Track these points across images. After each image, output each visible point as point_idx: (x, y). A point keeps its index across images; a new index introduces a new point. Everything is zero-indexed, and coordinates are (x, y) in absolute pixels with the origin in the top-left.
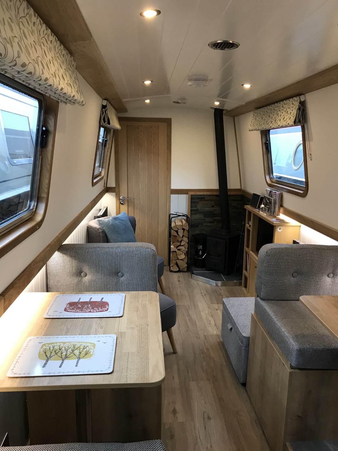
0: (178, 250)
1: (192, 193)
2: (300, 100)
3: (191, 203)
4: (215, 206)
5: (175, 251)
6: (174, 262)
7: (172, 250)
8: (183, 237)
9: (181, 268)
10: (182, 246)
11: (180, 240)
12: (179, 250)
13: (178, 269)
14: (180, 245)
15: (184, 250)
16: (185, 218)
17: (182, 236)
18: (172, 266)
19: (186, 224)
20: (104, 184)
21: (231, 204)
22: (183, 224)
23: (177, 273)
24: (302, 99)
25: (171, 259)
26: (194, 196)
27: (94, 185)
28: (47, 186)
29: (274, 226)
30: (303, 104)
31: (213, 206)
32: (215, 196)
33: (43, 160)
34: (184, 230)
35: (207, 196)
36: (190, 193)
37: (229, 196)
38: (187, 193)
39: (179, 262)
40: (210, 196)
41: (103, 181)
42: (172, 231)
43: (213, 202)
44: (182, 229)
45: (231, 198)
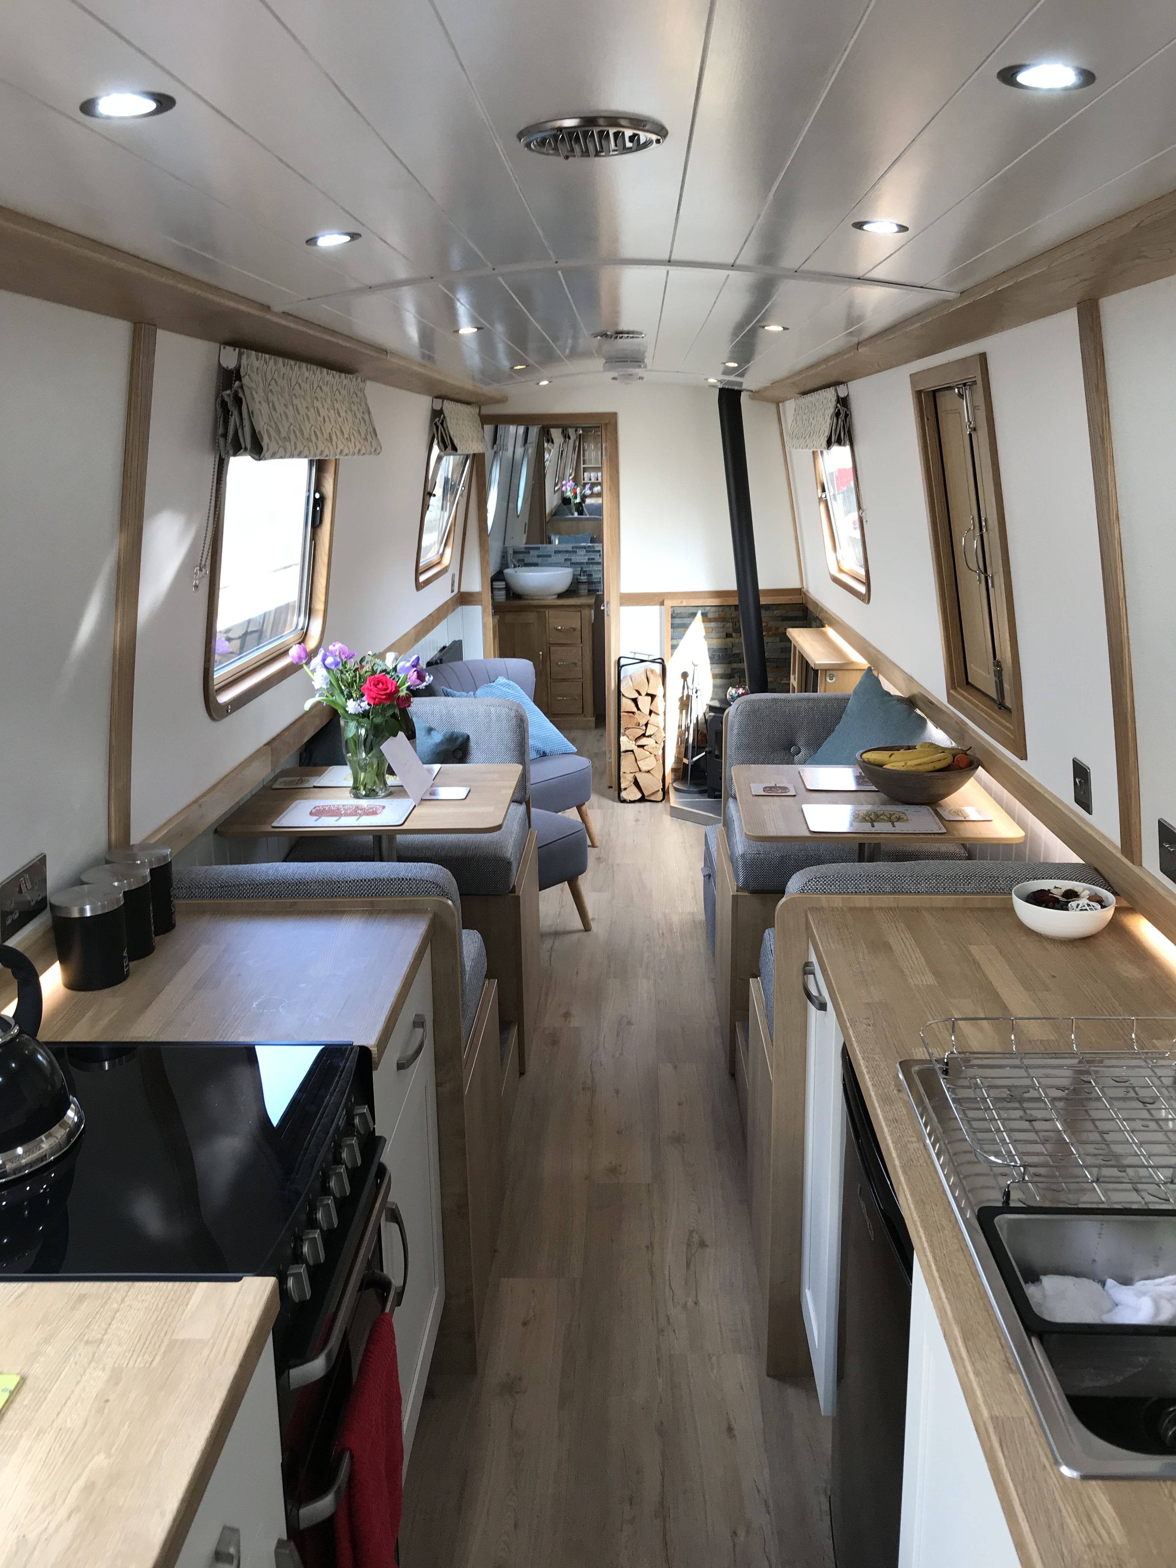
0: (639, 746)
1: (676, 603)
2: (838, 396)
3: (673, 626)
4: (734, 634)
5: (632, 751)
6: (630, 777)
7: (623, 749)
8: (650, 714)
9: (646, 794)
10: (650, 736)
11: (643, 722)
13: (639, 796)
14: (644, 735)
15: (653, 748)
16: (657, 668)
17: (647, 712)
18: (625, 789)
19: (656, 681)
20: (453, 585)
21: (777, 629)
22: (651, 681)
23: (637, 805)
24: (842, 392)
25: (622, 770)
26: (678, 611)
27: (423, 587)
28: (324, 591)
29: (818, 670)
30: (843, 402)
31: (728, 636)
32: (733, 609)
33: (317, 547)
34: (653, 697)
35: (713, 609)
36: (669, 603)
37: (768, 607)
38: (662, 604)
39: (642, 778)
40: (721, 609)
41: (446, 579)
42: (623, 700)
43: (730, 625)
44: (647, 695)
45: (776, 613)
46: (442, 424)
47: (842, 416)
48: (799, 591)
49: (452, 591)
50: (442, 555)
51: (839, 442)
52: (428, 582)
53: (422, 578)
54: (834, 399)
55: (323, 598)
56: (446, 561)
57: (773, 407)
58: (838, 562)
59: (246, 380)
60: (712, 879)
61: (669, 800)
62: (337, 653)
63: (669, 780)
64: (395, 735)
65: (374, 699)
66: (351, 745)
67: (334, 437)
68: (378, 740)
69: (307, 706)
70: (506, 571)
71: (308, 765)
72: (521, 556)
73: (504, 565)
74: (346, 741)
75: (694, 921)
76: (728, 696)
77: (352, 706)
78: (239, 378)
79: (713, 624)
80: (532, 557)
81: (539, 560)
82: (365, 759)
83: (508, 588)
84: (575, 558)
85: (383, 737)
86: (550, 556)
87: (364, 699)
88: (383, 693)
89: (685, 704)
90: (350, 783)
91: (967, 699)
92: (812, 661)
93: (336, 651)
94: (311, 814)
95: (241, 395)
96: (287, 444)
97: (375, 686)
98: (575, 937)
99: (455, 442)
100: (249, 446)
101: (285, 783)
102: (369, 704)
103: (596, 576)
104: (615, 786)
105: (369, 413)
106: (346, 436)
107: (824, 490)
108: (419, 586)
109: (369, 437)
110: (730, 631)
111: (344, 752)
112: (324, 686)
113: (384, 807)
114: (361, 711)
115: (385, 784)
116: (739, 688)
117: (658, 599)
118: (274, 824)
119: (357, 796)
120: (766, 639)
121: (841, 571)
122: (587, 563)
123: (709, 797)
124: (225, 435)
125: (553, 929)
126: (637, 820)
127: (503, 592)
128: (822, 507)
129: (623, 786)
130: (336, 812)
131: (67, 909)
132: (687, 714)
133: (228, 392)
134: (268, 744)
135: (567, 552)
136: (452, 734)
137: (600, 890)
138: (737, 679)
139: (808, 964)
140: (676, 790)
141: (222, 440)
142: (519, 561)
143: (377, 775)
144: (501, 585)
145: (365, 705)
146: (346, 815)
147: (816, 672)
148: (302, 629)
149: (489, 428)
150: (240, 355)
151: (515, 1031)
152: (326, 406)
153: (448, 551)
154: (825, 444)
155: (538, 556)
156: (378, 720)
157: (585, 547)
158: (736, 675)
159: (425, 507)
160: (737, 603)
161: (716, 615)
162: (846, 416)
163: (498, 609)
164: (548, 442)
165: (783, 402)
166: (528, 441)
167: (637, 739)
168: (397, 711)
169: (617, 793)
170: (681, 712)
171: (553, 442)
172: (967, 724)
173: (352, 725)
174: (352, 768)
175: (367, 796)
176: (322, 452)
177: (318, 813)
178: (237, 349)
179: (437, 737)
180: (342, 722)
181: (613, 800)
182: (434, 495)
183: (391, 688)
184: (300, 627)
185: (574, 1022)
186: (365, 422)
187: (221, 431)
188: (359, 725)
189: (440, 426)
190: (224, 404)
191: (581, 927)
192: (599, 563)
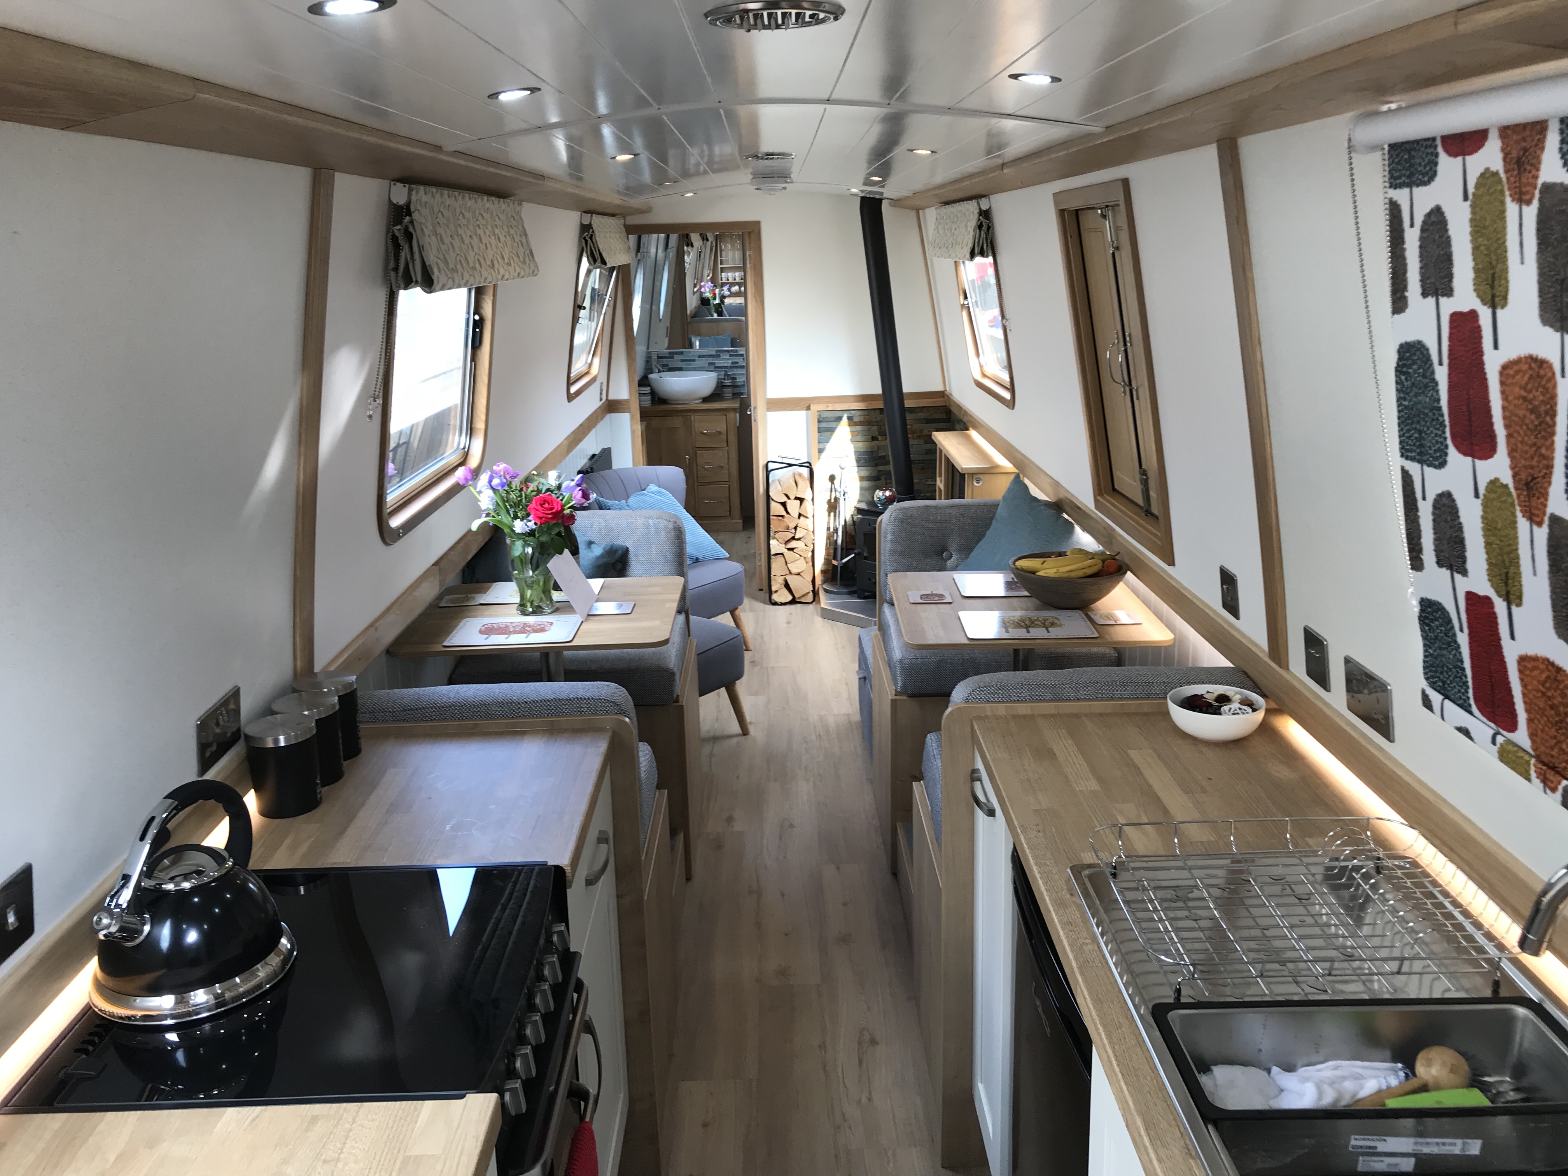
0: (789, 549)
1: (821, 407)
2: (980, 209)
3: (820, 430)
4: (879, 437)
5: (782, 554)
6: (781, 580)
7: (773, 552)
8: (799, 518)
9: (797, 596)
10: (799, 539)
11: (792, 525)
12: (791, 549)
13: (790, 598)
14: (793, 538)
15: (802, 551)
16: (805, 472)
17: (797, 516)
18: (776, 592)
19: (804, 484)
20: (601, 394)
21: (922, 431)
22: (799, 485)
23: (788, 607)
24: (984, 204)
25: (773, 573)
26: (825, 415)
27: (574, 398)
28: (484, 410)
29: (964, 475)
30: (986, 214)
31: (874, 439)
32: (878, 412)
33: (477, 368)
34: (801, 500)
35: (859, 413)
36: (815, 408)
37: (912, 410)
38: (808, 408)
39: (793, 581)
40: (866, 412)
41: (594, 390)
42: (773, 504)
43: (875, 428)
44: (796, 498)
45: (921, 415)
46: (591, 238)
47: (985, 228)
48: (942, 394)
49: (601, 400)
50: (590, 365)
51: (982, 254)
52: (579, 392)
53: (573, 389)
54: (977, 211)
55: (483, 417)
56: (595, 371)
57: (914, 212)
58: (981, 367)
59: (415, 216)
60: (867, 681)
61: (819, 602)
62: (502, 473)
63: (818, 581)
64: (561, 553)
65: (541, 518)
66: (517, 563)
67: (496, 263)
68: (545, 557)
69: (475, 526)
70: (651, 376)
71: (471, 582)
72: (665, 361)
73: (649, 370)
74: (513, 561)
75: (850, 722)
76: (875, 499)
77: (519, 526)
78: (409, 213)
79: (859, 428)
80: (676, 362)
81: (683, 365)
82: (532, 577)
83: (653, 393)
84: (719, 363)
85: (549, 554)
86: (694, 360)
87: (530, 518)
88: (549, 512)
89: (833, 506)
90: (517, 600)
91: (1115, 506)
92: (959, 465)
93: (500, 471)
94: (481, 632)
95: (411, 230)
96: (455, 275)
97: (541, 505)
98: (735, 740)
99: (604, 255)
100: (419, 279)
101: (452, 601)
102: (536, 524)
103: (741, 380)
104: (765, 587)
105: (526, 235)
106: (507, 260)
107: (966, 298)
108: (570, 397)
109: (527, 260)
110: (876, 434)
111: (510, 569)
112: (491, 507)
113: (551, 624)
114: (527, 530)
115: (551, 600)
116: (885, 490)
117: (805, 404)
118: (445, 644)
119: (524, 613)
120: (911, 442)
121: (984, 375)
122: (731, 367)
123: (859, 598)
124: (396, 269)
125: (712, 734)
126: (789, 623)
127: (649, 398)
128: (965, 314)
129: (774, 589)
130: (504, 630)
131: (262, 739)
132: (835, 516)
133: (399, 227)
134: (436, 564)
135: (711, 356)
136: (612, 546)
137: (756, 694)
138: (883, 481)
139: (975, 771)
140: (826, 591)
141: (393, 274)
142: (664, 365)
143: (544, 592)
144: (647, 390)
145: (531, 525)
146: (516, 632)
147: (962, 476)
148: (464, 448)
149: (633, 238)
150: (410, 190)
151: (681, 836)
152: (488, 233)
153: (596, 361)
154: (968, 255)
155: (682, 361)
156: (544, 539)
157: (728, 351)
158: (882, 478)
159: (575, 320)
160: (882, 406)
161: (862, 419)
162: (989, 228)
163: (645, 415)
164: (688, 245)
165: (923, 209)
166: (670, 246)
167: (787, 542)
168: (562, 529)
169: (767, 595)
170: (829, 515)
171: (692, 246)
172: (1114, 530)
173: (519, 544)
174: (519, 586)
175: (534, 613)
176: (486, 279)
177: (488, 631)
178: (407, 186)
179: (597, 551)
180: (508, 541)
181: (764, 603)
182: (584, 308)
183: (557, 508)
184: (462, 446)
185: (738, 827)
186: (522, 245)
187: (392, 265)
188: (526, 545)
189: (589, 240)
190: (394, 239)
191: (741, 732)
192: (743, 367)
